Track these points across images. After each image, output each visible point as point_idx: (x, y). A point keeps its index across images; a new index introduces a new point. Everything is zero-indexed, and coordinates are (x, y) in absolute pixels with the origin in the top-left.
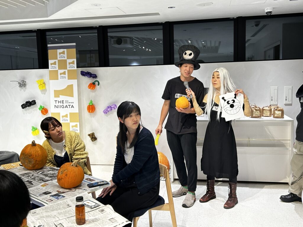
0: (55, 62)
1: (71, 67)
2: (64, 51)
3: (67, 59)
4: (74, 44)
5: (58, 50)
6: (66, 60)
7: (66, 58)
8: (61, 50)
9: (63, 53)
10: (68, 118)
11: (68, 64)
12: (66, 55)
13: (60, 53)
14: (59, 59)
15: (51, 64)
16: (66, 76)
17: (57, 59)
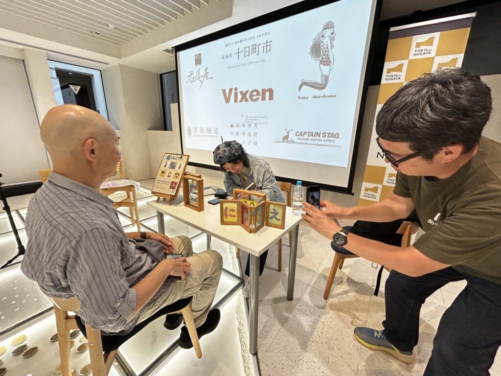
0: (401, 66)
2: (433, 38)
3: (436, 56)
5: (414, 37)
6: (433, 59)
7: (433, 54)
8: (425, 37)
9: (430, 42)
11: (435, 66)
12: (434, 48)
14: (411, 57)
15: (389, 71)
17: (407, 58)
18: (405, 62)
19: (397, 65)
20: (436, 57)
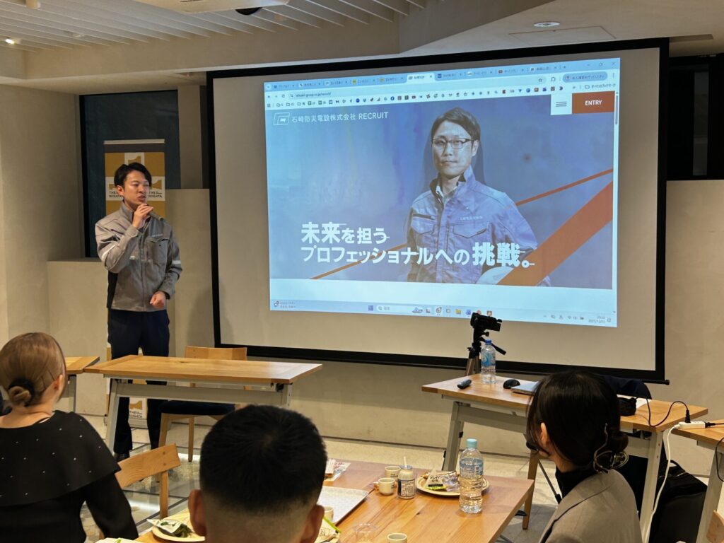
1: (153, 195)
2: (139, 158)
4: (162, 141)
5: (126, 153)
15: (111, 186)
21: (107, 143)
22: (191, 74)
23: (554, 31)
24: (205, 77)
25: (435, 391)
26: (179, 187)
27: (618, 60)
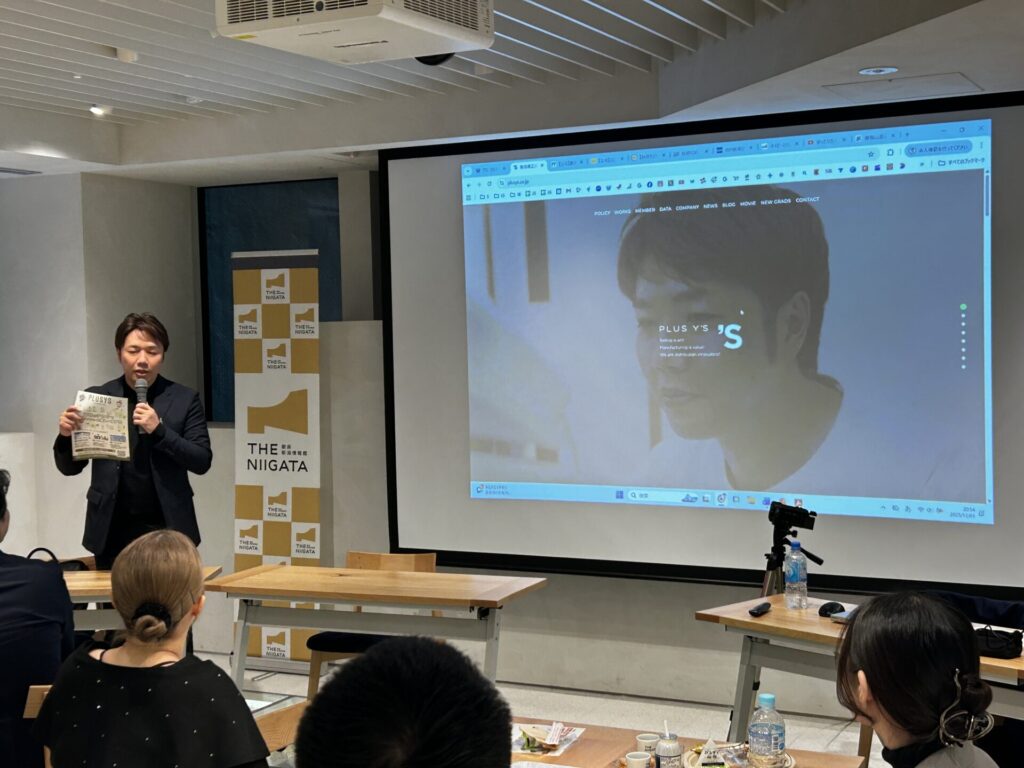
0: (254, 312)
1: (302, 330)
2: (282, 277)
3: (292, 302)
4: (315, 252)
5: (262, 270)
6: (288, 306)
9: (280, 281)
10: (288, 508)
11: (293, 318)
12: (286, 289)
13: (270, 283)
14: (264, 301)
15: (242, 318)
16: (287, 359)
17: (258, 301)
18: (258, 308)
19: (248, 312)
20: (292, 306)
21: (236, 255)
22: (357, 154)
23: (890, 80)
24: (376, 157)
25: (715, 619)
26: (340, 319)
27: (988, 122)
